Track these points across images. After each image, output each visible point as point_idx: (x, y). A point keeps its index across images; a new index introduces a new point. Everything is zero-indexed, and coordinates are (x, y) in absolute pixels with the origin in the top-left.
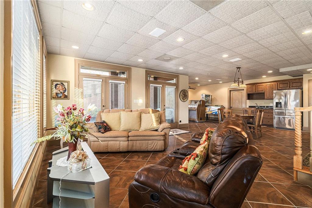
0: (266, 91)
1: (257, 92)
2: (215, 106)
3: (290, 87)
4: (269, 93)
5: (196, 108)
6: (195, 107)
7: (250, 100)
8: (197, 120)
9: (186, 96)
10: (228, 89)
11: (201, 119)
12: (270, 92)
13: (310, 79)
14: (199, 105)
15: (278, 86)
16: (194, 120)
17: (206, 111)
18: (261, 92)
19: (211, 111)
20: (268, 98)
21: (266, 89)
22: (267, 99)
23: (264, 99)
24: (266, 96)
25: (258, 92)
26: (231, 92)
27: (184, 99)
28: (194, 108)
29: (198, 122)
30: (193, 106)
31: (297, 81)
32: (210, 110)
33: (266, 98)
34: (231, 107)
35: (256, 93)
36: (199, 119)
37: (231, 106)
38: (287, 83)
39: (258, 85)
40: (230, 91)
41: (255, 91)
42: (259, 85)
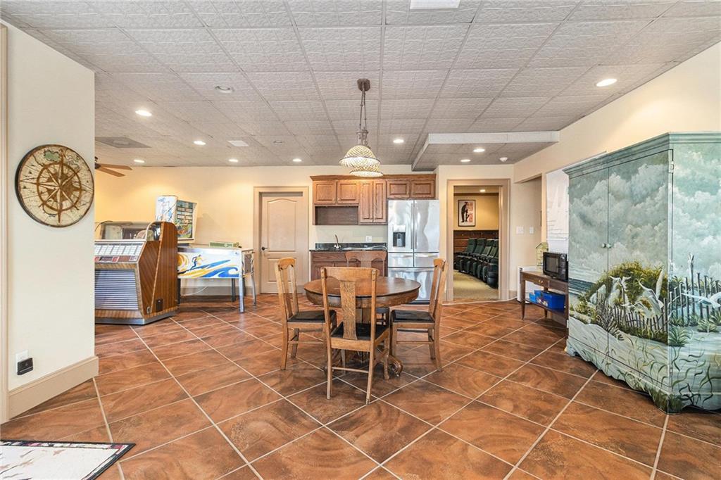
0: (361, 201)
1: (340, 202)
2: (212, 244)
3: (410, 194)
4: (369, 206)
5: (136, 260)
6: (126, 254)
7: (321, 226)
8: (138, 314)
9: (80, 190)
10: (255, 187)
11: (159, 307)
12: (371, 204)
13: (450, 178)
14: (148, 243)
15: (388, 192)
16: (122, 315)
17: (180, 269)
18: (350, 202)
19: (202, 267)
20: (366, 221)
21: (361, 195)
22: (363, 224)
23: (356, 223)
24: (361, 216)
25: (344, 202)
26: (264, 198)
27: (60, 211)
28: (127, 258)
29: (143, 322)
30: (118, 251)
31: (423, 180)
32: (201, 263)
33: (362, 220)
34: (263, 249)
35: (337, 205)
36: (151, 307)
37: (263, 246)
38: (405, 184)
39: (343, 181)
40: (261, 194)
41: (336, 200)
42: (346, 181)
